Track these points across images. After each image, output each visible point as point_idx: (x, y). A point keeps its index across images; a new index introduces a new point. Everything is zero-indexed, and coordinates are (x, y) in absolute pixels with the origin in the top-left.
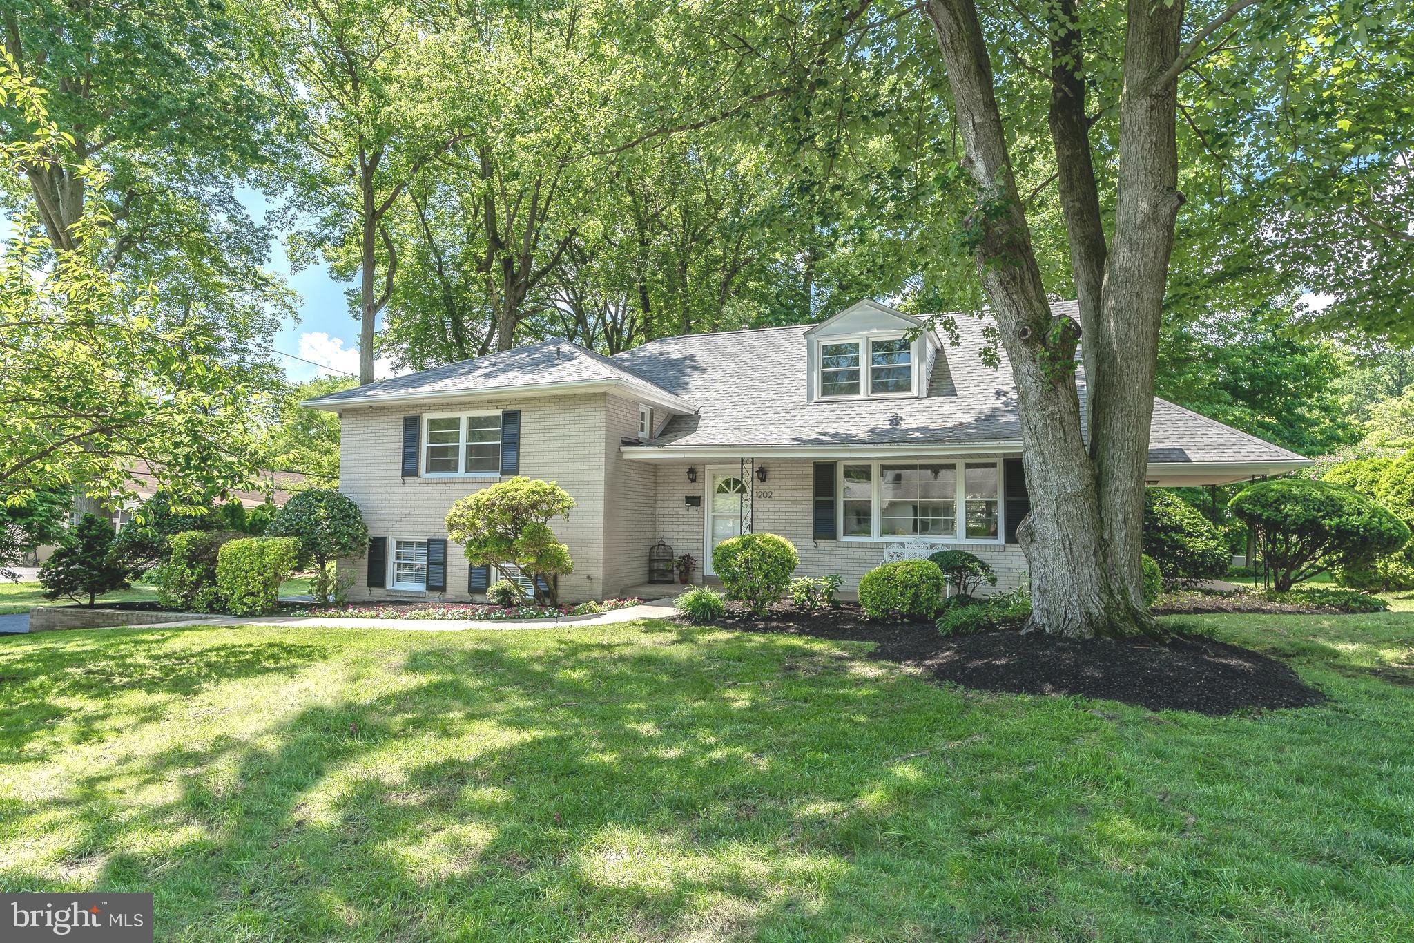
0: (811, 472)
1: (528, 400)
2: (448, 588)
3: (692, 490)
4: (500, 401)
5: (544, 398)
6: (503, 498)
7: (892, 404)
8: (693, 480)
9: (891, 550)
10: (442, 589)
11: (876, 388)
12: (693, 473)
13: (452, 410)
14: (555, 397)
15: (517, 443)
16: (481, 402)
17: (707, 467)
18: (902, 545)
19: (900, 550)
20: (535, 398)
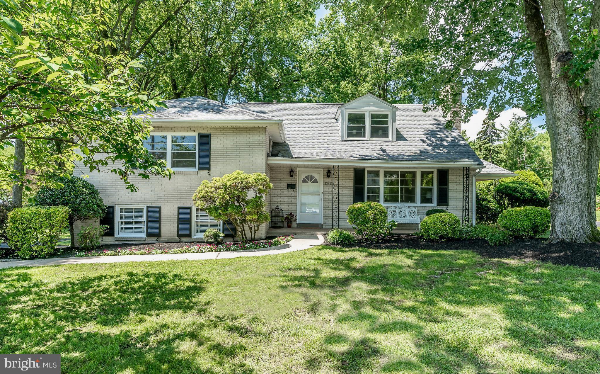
0: (352, 173)
1: (216, 128)
2: (163, 234)
3: (291, 181)
4: (196, 128)
5: (227, 128)
6: (242, 182)
7: (382, 143)
8: (292, 176)
9: (391, 210)
10: (159, 235)
11: (372, 136)
12: (292, 172)
13: (162, 131)
14: (233, 128)
15: (209, 152)
16: (183, 127)
17: (298, 169)
18: (396, 207)
19: (395, 210)
20: (220, 128)
